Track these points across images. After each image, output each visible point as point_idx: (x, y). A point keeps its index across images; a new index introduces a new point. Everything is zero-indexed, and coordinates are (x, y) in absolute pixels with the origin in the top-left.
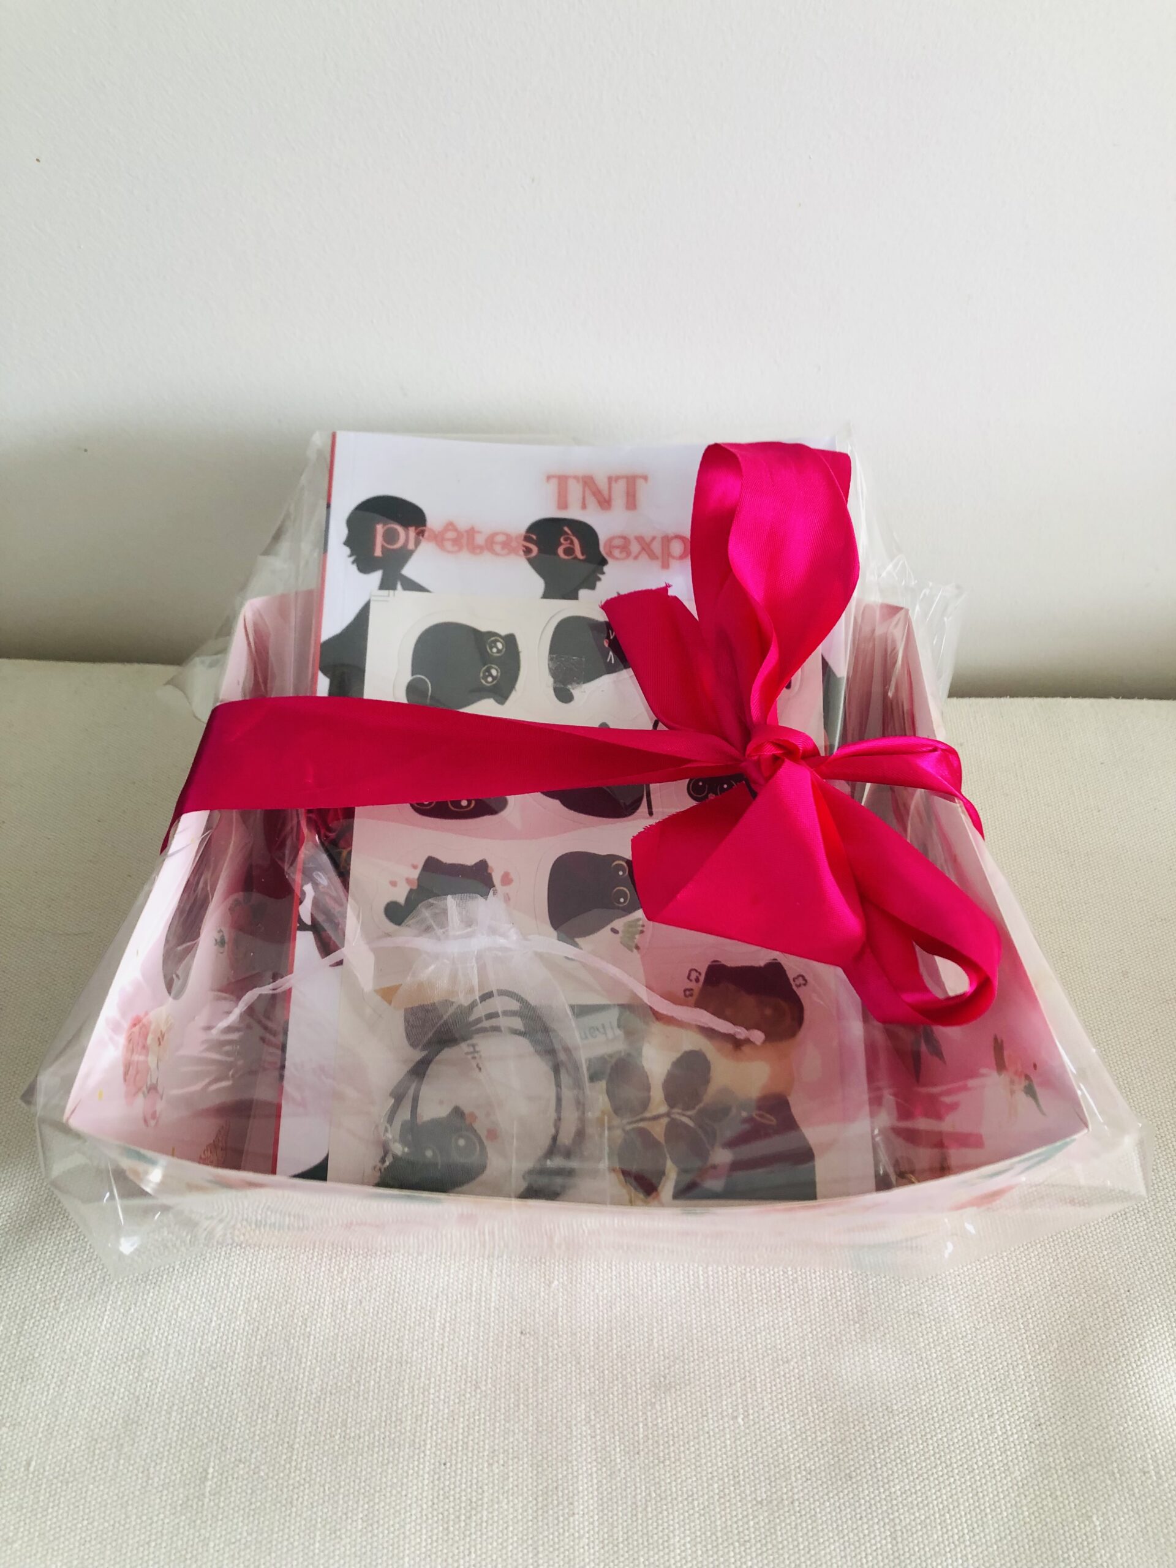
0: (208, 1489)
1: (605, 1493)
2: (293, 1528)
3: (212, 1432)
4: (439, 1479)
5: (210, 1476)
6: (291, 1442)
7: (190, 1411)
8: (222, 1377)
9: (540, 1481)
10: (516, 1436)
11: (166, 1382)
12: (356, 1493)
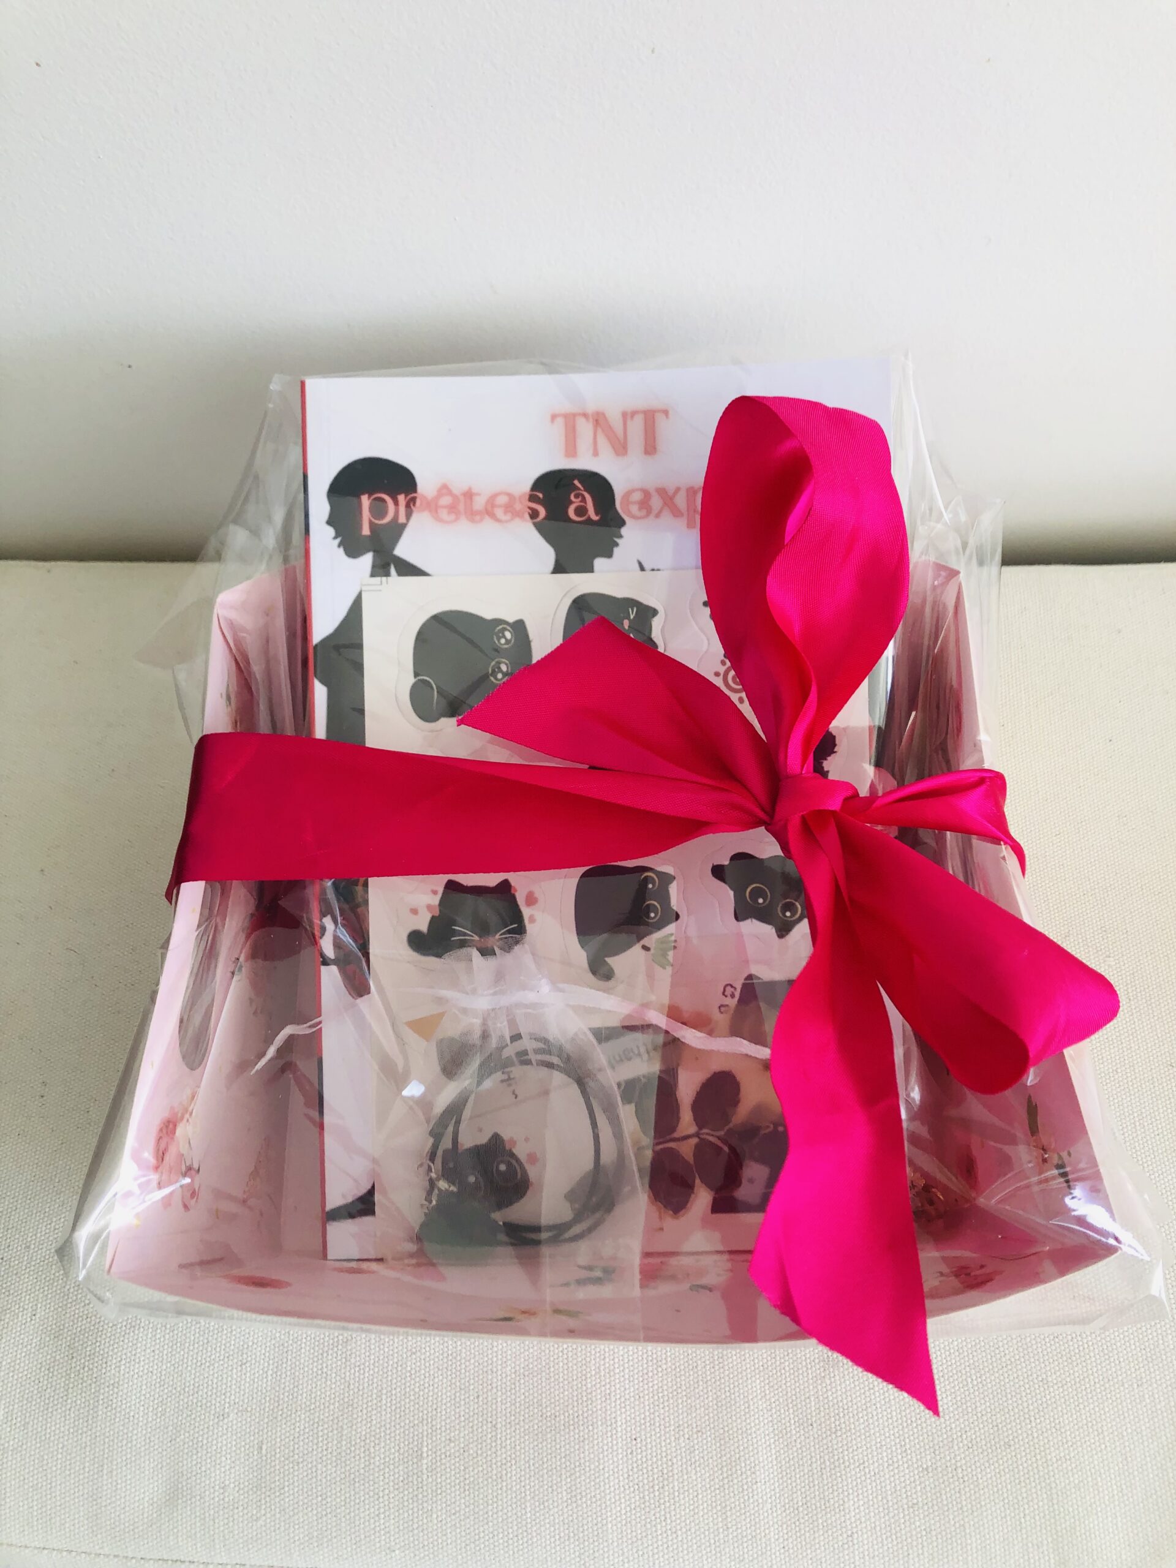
0: (425, 1467)
1: (783, 1462)
2: (505, 1500)
3: (421, 1414)
4: (631, 1453)
5: (425, 1455)
6: (494, 1423)
7: (399, 1395)
8: (423, 1362)
9: (723, 1453)
10: (698, 1412)
11: (372, 1367)
12: (558, 1468)
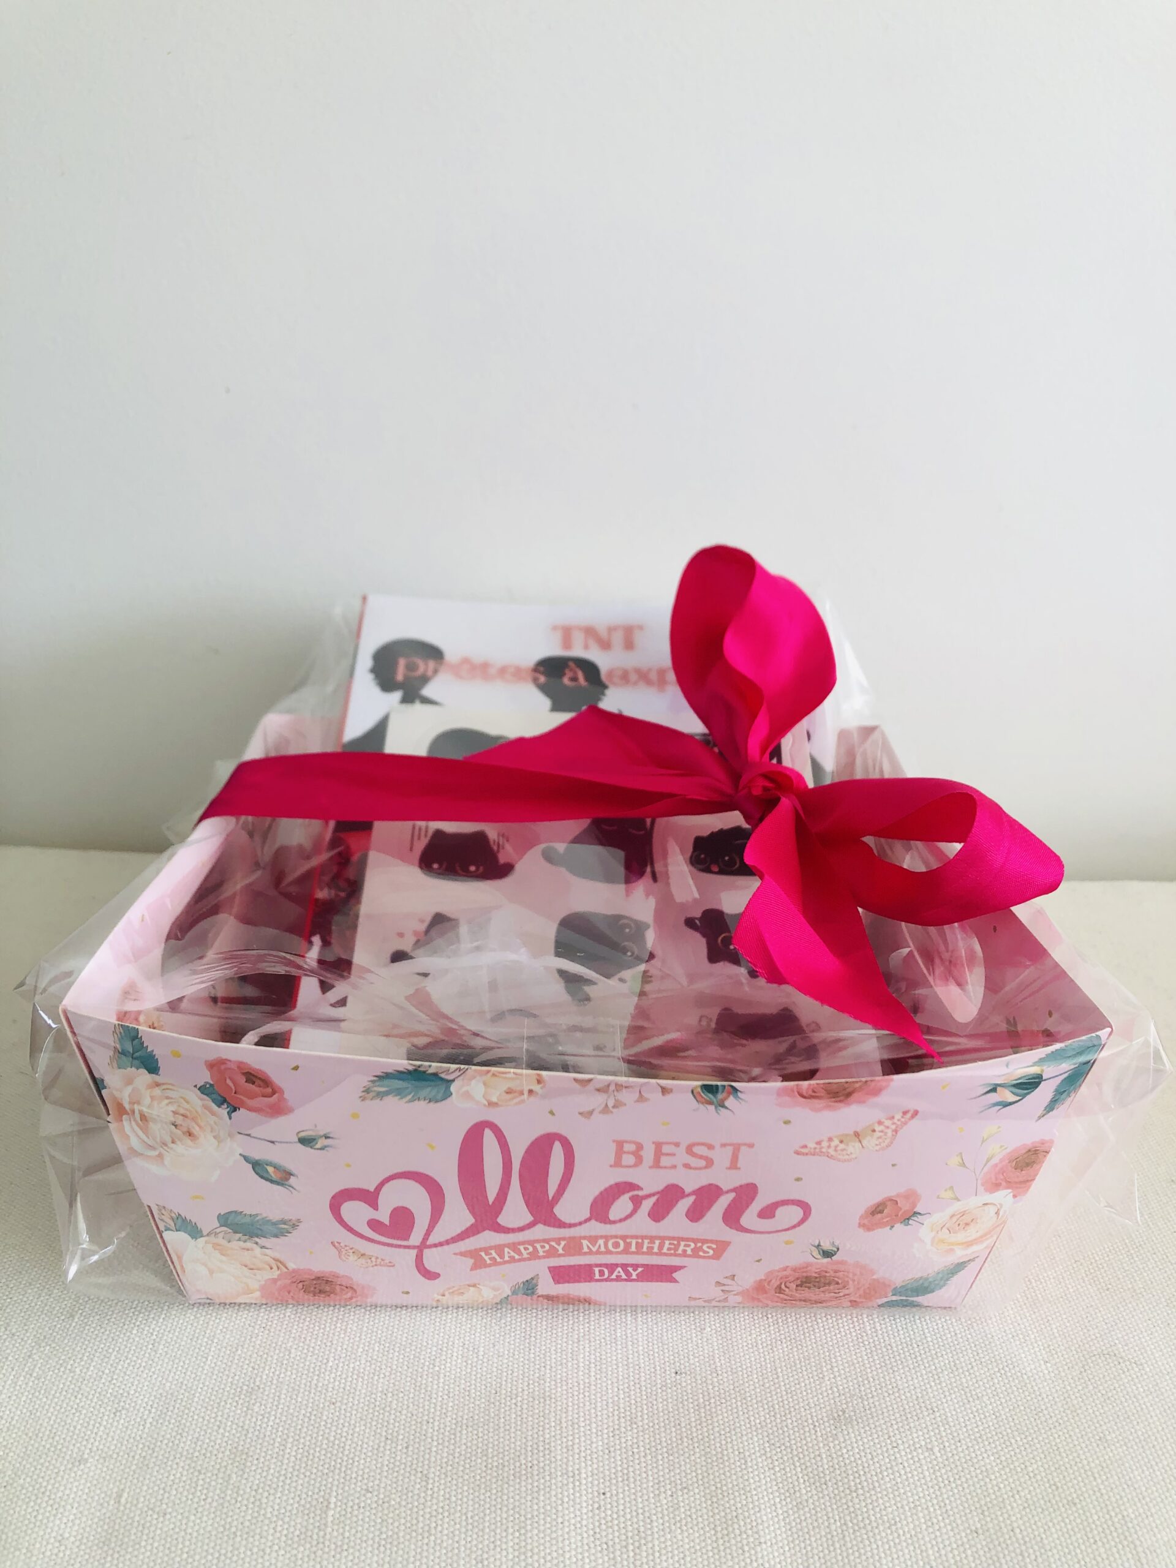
3: (333, 1463)
4: (599, 1508)
6: (425, 1472)
7: (307, 1443)
8: (343, 1412)
9: (716, 1511)
10: (683, 1468)
11: (279, 1416)
12: (504, 1521)
